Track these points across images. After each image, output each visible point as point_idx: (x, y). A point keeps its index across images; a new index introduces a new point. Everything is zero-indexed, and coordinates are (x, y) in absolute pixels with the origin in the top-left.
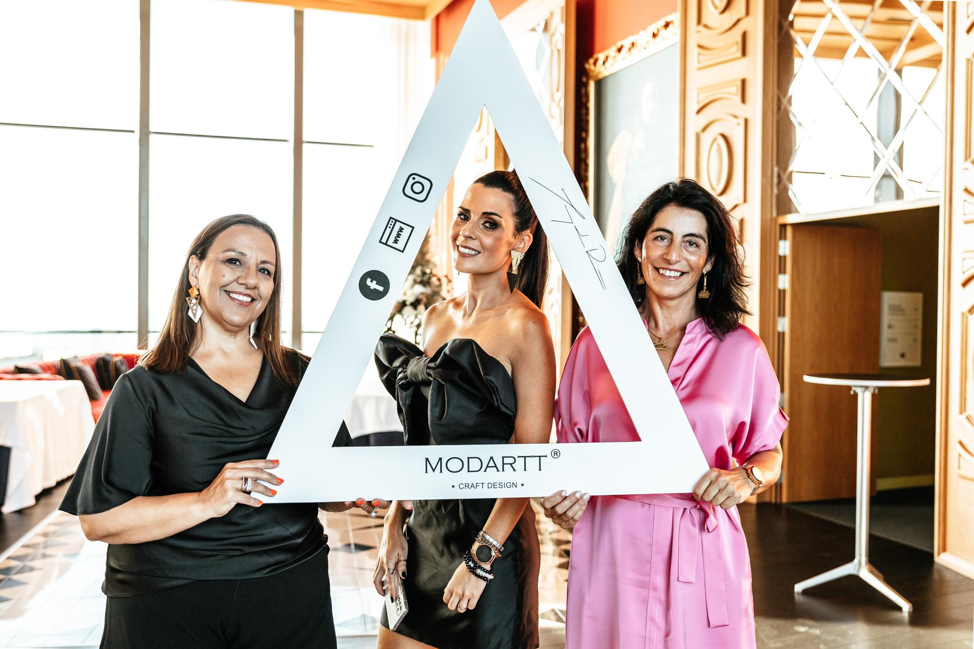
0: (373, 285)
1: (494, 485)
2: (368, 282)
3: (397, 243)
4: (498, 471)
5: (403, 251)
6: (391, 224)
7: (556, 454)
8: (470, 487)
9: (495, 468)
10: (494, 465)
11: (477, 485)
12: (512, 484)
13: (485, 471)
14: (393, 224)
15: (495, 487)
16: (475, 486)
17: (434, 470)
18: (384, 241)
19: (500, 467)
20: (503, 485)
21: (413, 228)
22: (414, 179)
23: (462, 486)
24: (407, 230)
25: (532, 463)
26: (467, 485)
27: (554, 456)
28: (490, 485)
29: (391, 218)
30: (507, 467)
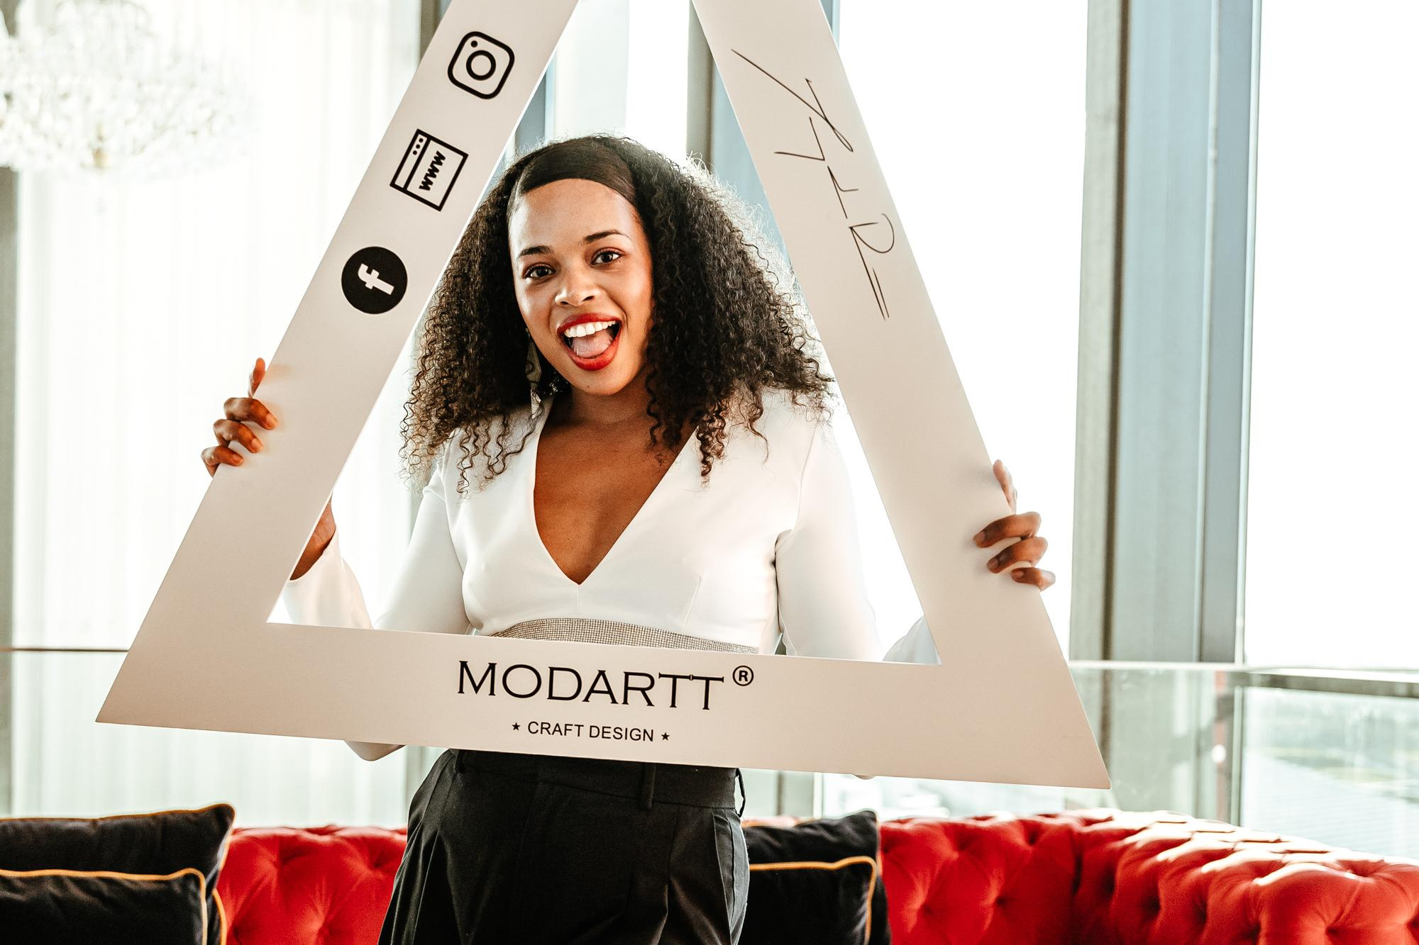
0: (370, 279)
1: (603, 732)
2: (362, 271)
3: (428, 189)
5: (439, 208)
7: (744, 676)
8: (551, 730)
9: (608, 695)
11: (568, 727)
12: (642, 734)
13: (586, 700)
14: (422, 145)
15: (605, 735)
16: (563, 731)
17: (477, 689)
18: (401, 182)
19: (619, 693)
20: (623, 733)
21: (465, 156)
22: (474, 44)
23: (534, 727)
24: (452, 160)
25: (690, 692)
26: (545, 726)
27: (740, 680)
28: (595, 732)
29: (419, 132)
30: (635, 696)
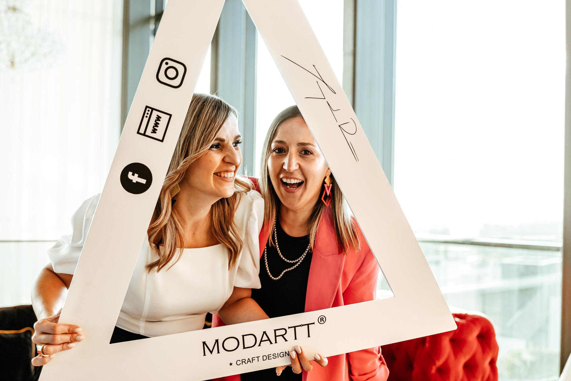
0: (135, 178)
1: (268, 357)
2: (130, 175)
3: (156, 133)
4: (271, 343)
5: (162, 141)
6: (148, 114)
7: (322, 320)
8: (246, 362)
9: (268, 341)
10: (267, 339)
11: (253, 359)
12: (284, 354)
13: (260, 345)
14: (149, 113)
15: (269, 358)
16: (251, 361)
17: (211, 352)
18: (142, 131)
19: (273, 339)
20: (277, 355)
21: (171, 115)
22: (167, 63)
23: (239, 363)
24: (165, 118)
25: (302, 332)
26: (243, 361)
27: (321, 322)
28: (265, 358)
29: (147, 107)
30: (280, 339)
